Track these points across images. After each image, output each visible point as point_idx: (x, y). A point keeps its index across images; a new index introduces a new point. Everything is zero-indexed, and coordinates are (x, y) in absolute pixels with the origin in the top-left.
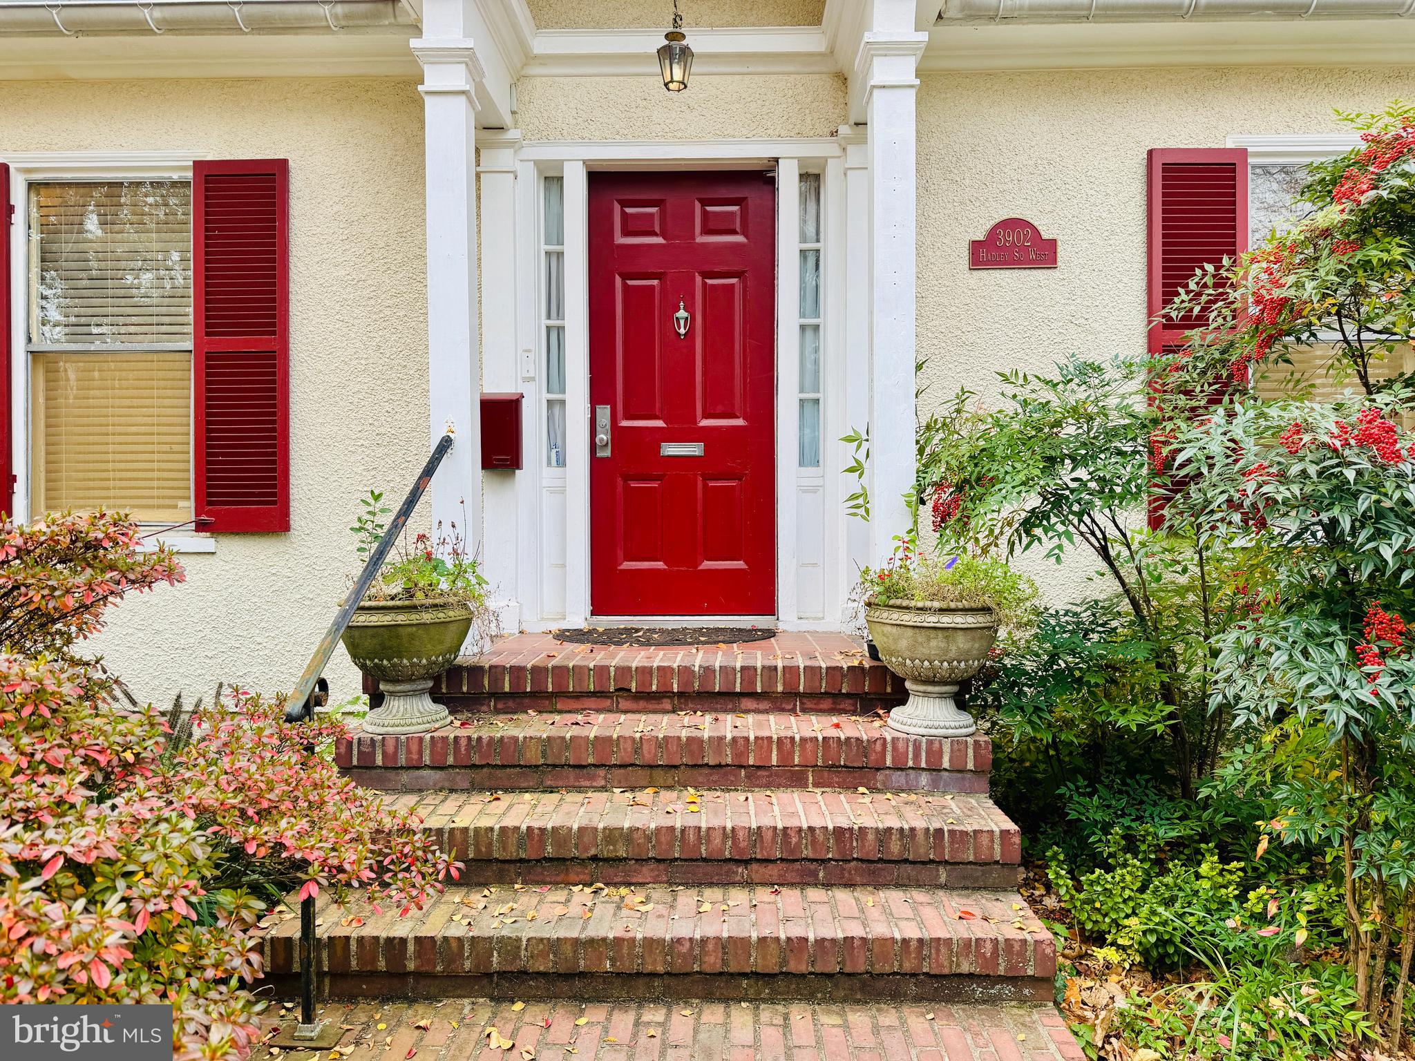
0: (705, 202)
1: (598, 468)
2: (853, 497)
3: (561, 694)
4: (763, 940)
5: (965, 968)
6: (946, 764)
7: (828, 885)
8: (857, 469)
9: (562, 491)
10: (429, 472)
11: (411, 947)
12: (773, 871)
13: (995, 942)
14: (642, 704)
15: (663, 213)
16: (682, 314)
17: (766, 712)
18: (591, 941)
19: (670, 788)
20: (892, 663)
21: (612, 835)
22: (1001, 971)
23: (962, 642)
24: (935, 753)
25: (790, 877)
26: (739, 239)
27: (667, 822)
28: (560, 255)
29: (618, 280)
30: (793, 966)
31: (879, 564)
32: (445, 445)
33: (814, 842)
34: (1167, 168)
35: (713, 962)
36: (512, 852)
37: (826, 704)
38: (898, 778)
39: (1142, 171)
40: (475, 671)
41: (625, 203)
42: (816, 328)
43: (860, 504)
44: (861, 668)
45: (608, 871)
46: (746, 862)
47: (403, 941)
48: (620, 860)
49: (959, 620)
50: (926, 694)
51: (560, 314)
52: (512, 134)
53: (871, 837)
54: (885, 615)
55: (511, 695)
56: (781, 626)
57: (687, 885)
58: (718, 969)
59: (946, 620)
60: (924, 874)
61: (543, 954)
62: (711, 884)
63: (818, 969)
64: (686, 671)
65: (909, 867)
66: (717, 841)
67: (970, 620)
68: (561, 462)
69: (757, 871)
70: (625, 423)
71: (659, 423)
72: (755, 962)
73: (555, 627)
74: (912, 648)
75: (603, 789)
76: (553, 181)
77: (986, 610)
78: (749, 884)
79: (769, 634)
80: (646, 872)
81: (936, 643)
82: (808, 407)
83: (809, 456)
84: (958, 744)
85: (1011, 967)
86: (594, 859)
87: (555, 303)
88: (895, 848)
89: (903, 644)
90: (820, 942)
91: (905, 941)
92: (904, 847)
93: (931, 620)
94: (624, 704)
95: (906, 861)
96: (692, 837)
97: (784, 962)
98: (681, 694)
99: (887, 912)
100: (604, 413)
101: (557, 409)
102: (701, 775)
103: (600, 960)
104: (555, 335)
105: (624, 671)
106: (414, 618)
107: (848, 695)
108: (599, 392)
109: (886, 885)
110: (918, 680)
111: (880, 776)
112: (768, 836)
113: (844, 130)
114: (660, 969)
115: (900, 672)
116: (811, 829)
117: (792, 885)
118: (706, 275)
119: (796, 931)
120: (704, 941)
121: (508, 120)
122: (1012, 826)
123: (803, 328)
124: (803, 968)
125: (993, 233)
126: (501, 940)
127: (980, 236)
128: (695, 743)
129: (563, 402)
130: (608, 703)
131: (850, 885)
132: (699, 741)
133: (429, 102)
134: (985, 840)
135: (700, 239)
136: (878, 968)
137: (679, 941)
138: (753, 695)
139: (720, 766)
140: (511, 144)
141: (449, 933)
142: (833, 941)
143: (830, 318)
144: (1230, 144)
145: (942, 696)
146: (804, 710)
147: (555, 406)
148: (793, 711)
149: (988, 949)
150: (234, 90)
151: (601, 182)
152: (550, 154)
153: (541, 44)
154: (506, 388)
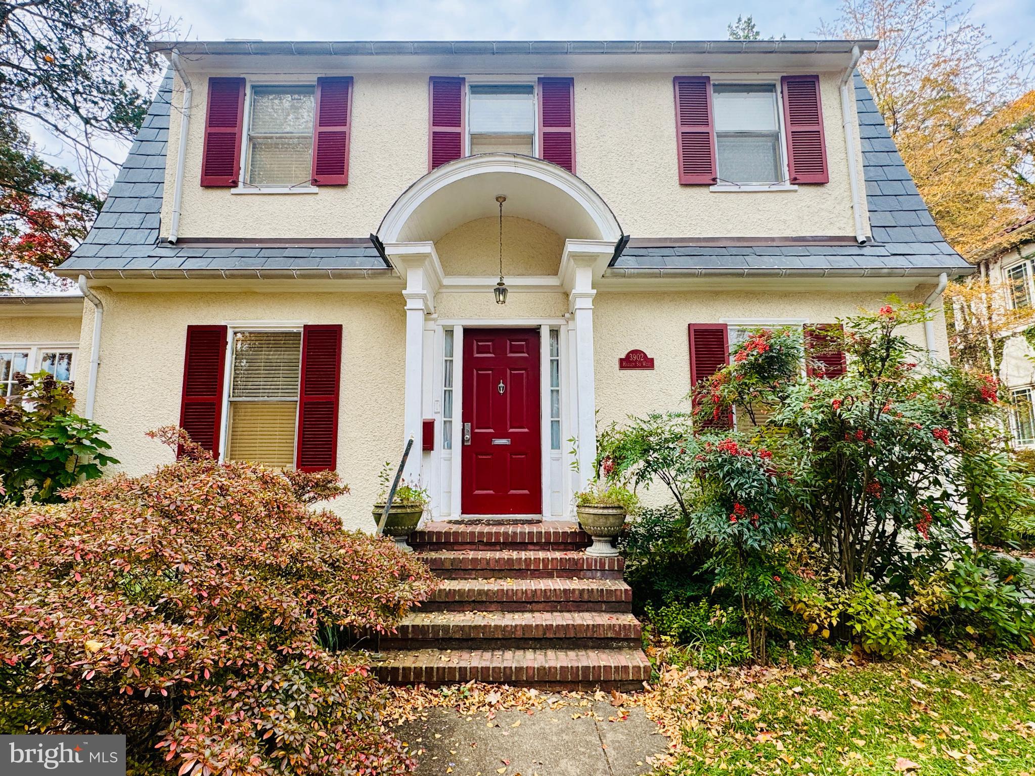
0: (511, 341)
1: (465, 449)
2: (573, 463)
3: (456, 543)
4: (537, 626)
5: (609, 635)
6: (607, 568)
7: (561, 611)
8: (574, 452)
9: (450, 459)
10: (406, 454)
11: (410, 629)
12: (541, 606)
13: (620, 625)
14: (488, 548)
15: (493, 345)
16: (501, 385)
17: (538, 550)
18: (476, 626)
19: (501, 578)
20: (587, 529)
21: (480, 592)
22: (622, 636)
23: (611, 520)
24: (602, 564)
25: (547, 609)
26: (526, 355)
27: (501, 588)
28: (451, 361)
29: (475, 371)
30: (548, 635)
31: (582, 491)
32: (410, 443)
33: (556, 595)
34: (695, 331)
35: (519, 634)
36: (443, 599)
37: (562, 547)
38: (589, 574)
39: (687, 331)
40: (422, 533)
41: (478, 341)
42: (558, 391)
43: (576, 465)
44: (575, 532)
45: (479, 606)
46: (531, 603)
47: (408, 626)
48: (483, 602)
49: (610, 511)
50: (599, 541)
51: (450, 385)
52: (434, 316)
53: (577, 592)
54: (583, 510)
55: (435, 543)
56: (544, 519)
57: (509, 612)
58: (521, 636)
59: (606, 512)
60: (597, 607)
61: (458, 631)
62: (517, 611)
63: (557, 636)
64: (506, 534)
65: (591, 604)
66: (520, 595)
67: (614, 511)
68: (450, 447)
69: (534, 605)
70: (477, 431)
71: (492, 431)
72: (534, 634)
73: (447, 519)
74: (593, 522)
75: (475, 579)
76: (449, 333)
77: (620, 508)
78: (532, 611)
79: (539, 522)
80: (493, 607)
81: (602, 521)
82: (555, 424)
83: (556, 445)
84: (611, 560)
85: (626, 635)
86: (474, 601)
87: (448, 381)
88: (586, 597)
89: (590, 521)
90: (557, 626)
91: (588, 626)
92: (589, 597)
93: (600, 511)
94: (481, 547)
95: (590, 602)
96: (510, 593)
97: (545, 634)
98: (504, 543)
99: (583, 619)
100: (468, 426)
101: (448, 425)
102: (512, 573)
103: (478, 633)
104: (448, 394)
105: (481, 534)
106: (404, 511)
107: (570, 543)
108: (466, 418)
109: (583, 611)
110: (596, 536)
111: (582, 573)
112: (539, 593)
113: (567, 315)
114: (500, 636)
115: (589, 532)
116: (555, 590)
117: (547, 611)
118: (511, 369)
119: (548, 623)
120: (516, 626)
121: (432, 310)
122: (629, 588)
123: (552, 391)
124: (551, 636)
125: (628, 355)
126: (443, 626)
127: (623, 356)
128: (510, 560)
129: (451, 422)
130: (474, 547)
131: (569, 611)
132: (512, 559)
133: (408, 312)
134: (618, 593)
135: (509, 355)
136: (579, 636)
137: (507, 626)
138: (532, 543)
139: (520, 570)
140: (433, 320)
141: (425, 623)
142: (562, 625)
143: (563, 388)
144: (721, 322)
145: (606, 542)
146: (553, 550)
147: (448, 423)
148: (549, 550)
149: (617, 629)
150: (321, 297)
151: (470, 333)
152: (448, 322)
153: (447, 281)
154: (428, 417)
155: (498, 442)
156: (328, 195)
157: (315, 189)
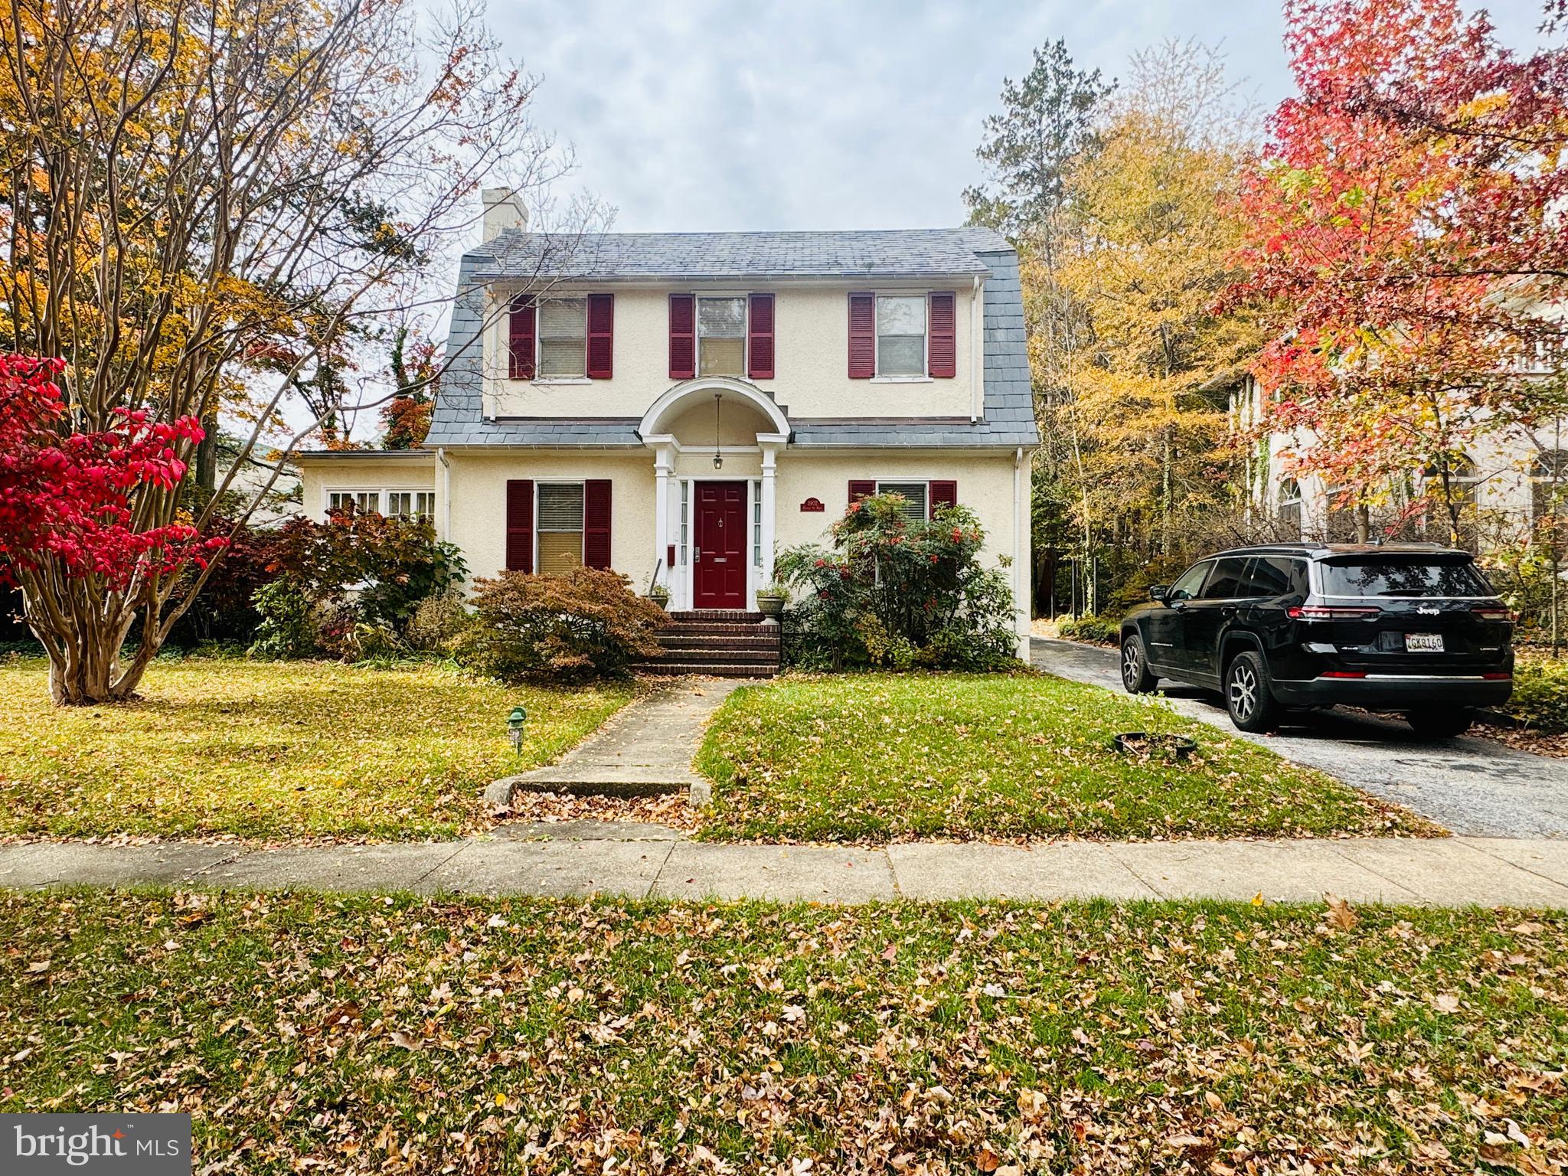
0: (728, 490)
9: (686, 571)
10: (657, 570)
14: (704, 622)
15: (715, 493)
16: (721, 521)
17: (734, 622)
20: (764, 612)
23: (777, 606)
26: (737, 500)
28: (686, 505)
29: (702, 512)
31: (765, 589)
32: (660, 562)
34: (853, 484)
37: (752, 621)
38: (761, 634)
39: (848, 484)
41: (704, 490)
44: (759, 613)
49: (777, 601)
50: (769, 618)
51: (686, 521)
54: (764, 600)
59: (775, 601)
64: (716, 614)
67: (779, 601)
68: (686, 564)
70: (703, 552)
71: (714, 553)
73: (686, 605)
74: (767, 608)
76: (685, 484)
77: (782, 599)
81: (772, 606)
87: (685, 518)
89: (765, 607)
93: (771, 601)
98: (715, 619)
100: (698, 549)
101: (684, 548)
104: (685, 527)
107: (756, 619)
108: (696, 544)
110: (768, 615)
111: (757, 633)
118: (727, 510)
121: (673, 471)
123: (756, 526)
125: (807, 502)
127: (803, 503)
129: (687, 547)
135: (726, 500)
138: (732, 619)
140: (674, 476)
144: (870, 479)
145: (772, 617)
146: (743, 622)
148: (741, 622)
150: (597, 460)
151: (698, 484)
152: (684, 478)
153: (683, 449)
154: (671, 543)
155: (717, 560)
156: (599, 385)
157: (590, 381)
